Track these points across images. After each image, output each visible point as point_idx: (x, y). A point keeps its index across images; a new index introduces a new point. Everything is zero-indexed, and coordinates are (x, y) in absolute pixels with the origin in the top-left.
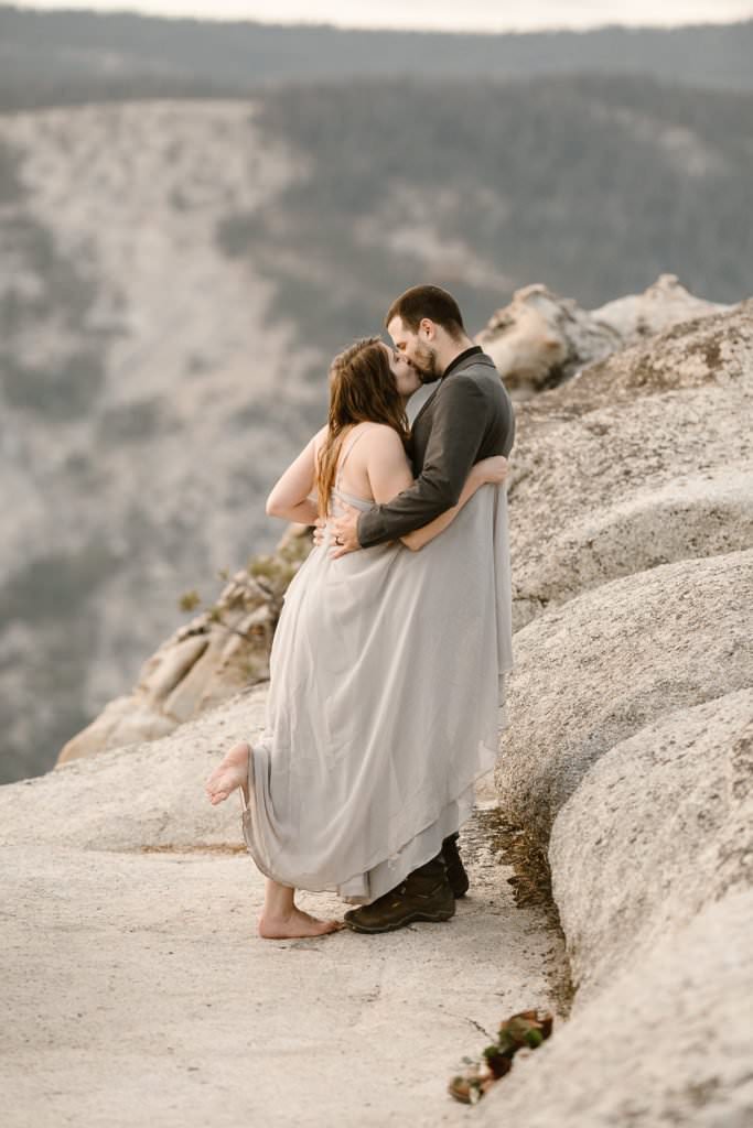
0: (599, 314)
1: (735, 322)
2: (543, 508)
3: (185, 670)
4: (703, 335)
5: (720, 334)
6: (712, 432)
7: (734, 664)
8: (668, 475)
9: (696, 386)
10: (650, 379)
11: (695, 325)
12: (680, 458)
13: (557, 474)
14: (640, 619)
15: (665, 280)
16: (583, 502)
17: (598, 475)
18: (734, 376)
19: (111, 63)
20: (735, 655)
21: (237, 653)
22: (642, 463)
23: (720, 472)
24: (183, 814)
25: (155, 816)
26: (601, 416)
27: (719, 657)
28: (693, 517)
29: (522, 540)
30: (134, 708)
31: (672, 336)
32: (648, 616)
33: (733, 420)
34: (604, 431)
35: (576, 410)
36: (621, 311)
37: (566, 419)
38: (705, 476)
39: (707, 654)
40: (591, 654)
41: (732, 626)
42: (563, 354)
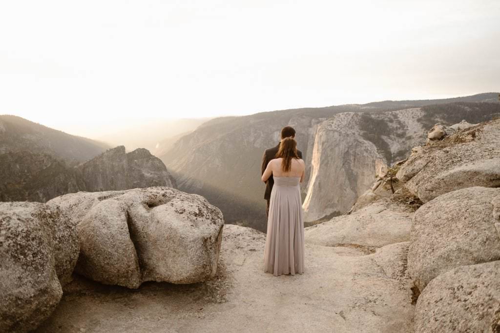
0: (451, 127)
1: (479, 128)
2: (433, 169)
3: (378, 186)
4: (471, 131)
5: (475, 130)
6: (474, 152)
7: (486, 247)
8: (463, 162)
9: (470, 142)
10: (459, 140)
11: (469, 129)
12: (466, 158)
13: (437, 161)
14: (453, 215)
15: (463, 121)
16: (442, 169)
17: (446, 162)
18: (479, 139)
19: (406, 105)
20: (487, 243)
21: (385, 184)
22: (457, 160)
23: (476, 162)
24: (348, 237)
25: (342, 237)
26: (447, 149)
27: (481, 243)
28: (470, 173)
29: (428, 176)
30: (370, 192)
31: (464, 131)
32: (455, 214)
33: (479, 149)
34: (448, 152)
35: (442, 147)
36: (455, 126)
37: (440, 149)
38: (472, 163)
39: (476, 240)
40: (437, 223)
41: (485, 230)
42: (444, 134)
